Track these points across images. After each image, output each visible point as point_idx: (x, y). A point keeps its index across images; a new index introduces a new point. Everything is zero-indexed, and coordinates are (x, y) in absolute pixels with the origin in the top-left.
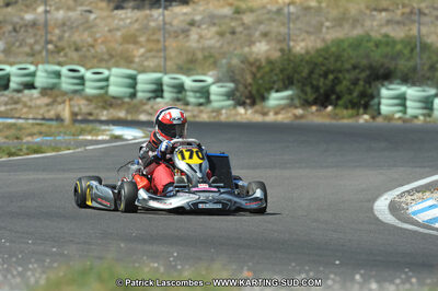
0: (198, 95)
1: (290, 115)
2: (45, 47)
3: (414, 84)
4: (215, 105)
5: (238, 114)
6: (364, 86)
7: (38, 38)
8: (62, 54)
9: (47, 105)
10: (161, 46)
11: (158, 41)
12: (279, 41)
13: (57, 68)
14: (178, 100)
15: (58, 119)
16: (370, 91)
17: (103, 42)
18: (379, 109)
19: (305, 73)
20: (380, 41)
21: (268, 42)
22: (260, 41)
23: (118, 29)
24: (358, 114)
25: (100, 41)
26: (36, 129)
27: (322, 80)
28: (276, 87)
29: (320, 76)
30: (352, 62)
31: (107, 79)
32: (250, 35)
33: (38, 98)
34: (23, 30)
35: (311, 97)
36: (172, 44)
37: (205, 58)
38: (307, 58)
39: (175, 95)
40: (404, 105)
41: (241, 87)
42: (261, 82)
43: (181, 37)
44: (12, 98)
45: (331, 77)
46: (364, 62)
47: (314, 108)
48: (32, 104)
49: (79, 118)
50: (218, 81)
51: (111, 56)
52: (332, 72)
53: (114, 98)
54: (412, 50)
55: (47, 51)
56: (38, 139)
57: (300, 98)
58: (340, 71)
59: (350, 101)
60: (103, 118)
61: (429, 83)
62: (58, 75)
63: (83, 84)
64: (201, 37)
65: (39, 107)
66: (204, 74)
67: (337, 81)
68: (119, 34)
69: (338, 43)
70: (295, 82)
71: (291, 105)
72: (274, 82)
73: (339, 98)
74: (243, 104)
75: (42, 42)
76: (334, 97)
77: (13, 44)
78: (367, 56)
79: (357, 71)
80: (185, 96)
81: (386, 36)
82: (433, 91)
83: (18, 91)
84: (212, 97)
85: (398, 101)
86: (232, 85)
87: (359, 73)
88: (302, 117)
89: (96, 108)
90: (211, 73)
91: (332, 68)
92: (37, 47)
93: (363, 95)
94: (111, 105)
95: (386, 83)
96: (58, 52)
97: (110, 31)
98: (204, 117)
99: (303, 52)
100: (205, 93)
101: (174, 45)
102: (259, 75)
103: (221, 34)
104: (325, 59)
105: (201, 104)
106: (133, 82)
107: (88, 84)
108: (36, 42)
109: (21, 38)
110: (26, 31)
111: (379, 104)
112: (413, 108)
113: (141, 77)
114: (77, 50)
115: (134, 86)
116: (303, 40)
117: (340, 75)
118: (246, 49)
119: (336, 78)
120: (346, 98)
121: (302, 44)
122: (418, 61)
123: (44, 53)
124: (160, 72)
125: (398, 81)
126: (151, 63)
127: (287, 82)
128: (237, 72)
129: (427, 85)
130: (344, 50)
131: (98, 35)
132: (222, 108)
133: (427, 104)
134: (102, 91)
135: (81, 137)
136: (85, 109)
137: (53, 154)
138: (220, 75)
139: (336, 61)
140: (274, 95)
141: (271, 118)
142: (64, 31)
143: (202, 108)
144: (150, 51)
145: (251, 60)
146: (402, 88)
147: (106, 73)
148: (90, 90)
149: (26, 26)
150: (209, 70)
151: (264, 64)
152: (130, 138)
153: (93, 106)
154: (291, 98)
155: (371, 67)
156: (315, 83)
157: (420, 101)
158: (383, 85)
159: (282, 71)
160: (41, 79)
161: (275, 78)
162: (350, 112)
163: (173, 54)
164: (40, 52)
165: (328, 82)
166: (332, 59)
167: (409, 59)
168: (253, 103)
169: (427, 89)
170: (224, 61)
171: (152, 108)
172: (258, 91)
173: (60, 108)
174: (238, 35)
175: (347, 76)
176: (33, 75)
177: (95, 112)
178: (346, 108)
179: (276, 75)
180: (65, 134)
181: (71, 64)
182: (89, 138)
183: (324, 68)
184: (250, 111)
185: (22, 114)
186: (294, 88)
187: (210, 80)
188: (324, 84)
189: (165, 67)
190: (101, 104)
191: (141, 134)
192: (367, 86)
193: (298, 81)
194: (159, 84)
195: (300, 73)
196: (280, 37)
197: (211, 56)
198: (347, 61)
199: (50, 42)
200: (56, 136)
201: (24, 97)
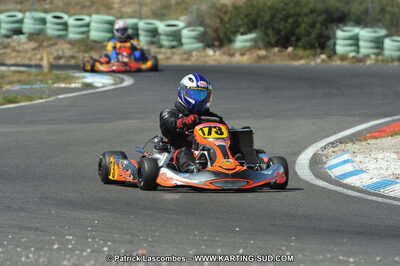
0: (171, 38)
1: (254, 56)
3: (366, 26)
4: (186, 47)
5: (207, 56)
6: (321, 29)
8: (48, 1)
9: (34, 49)
13: (42, 15)
14: (153, 43)
15: (39, 66)
16: (326, 33)
18: (334, 49)
19: (267, 17)
24: (315, 55)
26: (17, 76)
27: (283, 23)
28: (242, 30)
29: (282, 20)
30: (311, 6)
31: (88, 25)
35: (273, 40)
37: (178, 4)
39: (149, 39)
40: (357, 45)
41: (210, 31)
42: (228, 25)
44: (2, 43)
45: (291, 20)
46: (320, 6)
47: (276, 49)
48: (21, 48)
49: (62, 62)
50: (189, 25)
51: (93, 3)
52: (292, 16)
53: (95, 42)
56: (17, 87)
57: (263, 40)
58: (299, 15)
59: (309, 42)
61: (380, 24)
62: (43, 21)
63: (66, 30)
65: (26, 51)
66: (177, 19)
67: (296, 24)
70: (259, 25)
71: (255, 46)
72: (240, 26)
73: (298, 39)
74: (210, 45)
76: (293, 39)
79: (315, 14)
80: (159, 40)
82: (383, 32)
83: (7, 36)
84: (184, 40)
85: (353, 41)
86: (201, 29)
87: (317, 16)
88: (264, 58)
89: (79, 52)
90: (183, 18)
91: (292, 12)
93: (320, 36)
94: (92, 49)
95: (341, 25)
98: (176, 60)
100: (176, 36)
102: (226, 19)
104: (286, 4)
105: (173, 47)
106: (110, 27)
107: (71, 29)
111: (335, 44)
112: (365, 48)
117: (300, 19)
119: (296, 21)
120: (305, 39)
122: (370, 5)
123: (31, 1)
124: (136, 18)
125: (352, 23)
126: (128, 9)
127: (251, 26)
128: (206, 16)
129: (379, 27)
132: (193, 50)
133: (378, 44)
134: (84, 36)
135: (56, 85)
136: (68, 53)
138: (190, 20)
139: (296, 6)
140: (240, 38)
141: (237, 58)
143: (174, 50)
145: (219, 6)
146: (356, 30)
147: (87, 19)
148: (73, 35)
150: (182, 14)
151: (230, 5)
152: (99, 85)
153: (75, 50)
154: (255, 40)
155: (327, 11)
156: (276, 26)
157: (372, 41)
158: (338, 28)
159: (246, 16)
160: (29, 26)
161: (240, 22)
162: (308, 52)
164: (28, 0)
165: (288, 25)
166: (292, 5)
167: (361, 3)
168: (221, 46)
169: (378, 30)
170: (195, 7)
172: (225, 34)
175: (306, 20)
176: (21, 21)
177: (77, 55)
178: (305, 48)
179: (242, 19)
180: (41, 81)
181: (56, 11)
183: (285, 13)
184: (218, 53)
185: (11, 58)
186: (258, 31)
187: (181, 24)
188: (285, 27)
189: (140, 12)
190: (83, 48)
191: (111, 82)
192: (324, 28)
193: (262, 25)
194: (136, 28)
195: (262, 17)
197: (184, 2)
198: (306, 5)
200: (33, 84)
201: (13, 42)
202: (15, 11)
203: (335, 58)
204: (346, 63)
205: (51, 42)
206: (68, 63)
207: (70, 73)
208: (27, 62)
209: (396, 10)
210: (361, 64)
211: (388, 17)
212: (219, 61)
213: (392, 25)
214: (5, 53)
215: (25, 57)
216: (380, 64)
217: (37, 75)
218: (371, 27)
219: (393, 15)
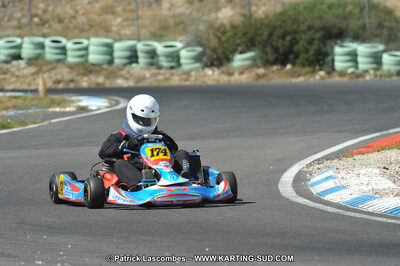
0: (170, 59)
1: (253, 74)
2: (31, 20)
3: (364, 41)
4: (185, 67)
5: (209, 76)
6: (319, 45)
7: (24, 12)
8: (47, 26)
9: (33, 74)
10: (135, 16)
11: (133, 11)
12: (244, 7)
13: (41, 39)
14: (152, 64)
16: (324, 49)
17: (84, 14)
18: (333, 66)
19: (265, 35)
20: (333, 3)
21: (233, 8)
22: (226, 7)
23: (97, 1)
24: (314, 72)
25: (81, 12)
26: (13, 101)
27: (280, 41)
28: (240, 49)
29: (279, 37)
30: (308, 23)
31: (86, 49)
32: (216, 2)
33: (25, 68)
34: (11, 5)
35: (271, 57)
36: (146, 13)
37: (176, 25)
38: (267, 22)
39: (149, 60)
40: (356, 61)
41: (209, 52)
42: (226, 45)
43: (154, 6)
44: (1, 69)
45: (288, 38)
46: (318, 23)
47: (275, 68)
48: (19, 73)
51: (92, 26)
52: (289, 33)
53: (93, 65)
54: (361, 10)
56: (12, 113)
57: (261, 58)
58: (296, 32)
59: (307, 59)
60: (84, 84)
61: (378, 39)
62: (42, 46)
63: (65, 54)
64: (172, 5)
65: (25, 76)
66: (175, 40)
67: (294, 41)
69: (295, 7)
70: (257, 43)
71: (254, 65)
72: (238, 45)
73: (297, 57)
74: (211, 65)
75: (28, 17)
76: (292, 56)
77: (3, 19)
78: (321, 18)
79: (312, 31)
80: (158, 61)
82: (381, 47)
83: (7, 62)
84: (183, 61)
85: (351, 57)
86: (200, 49)
87: (314, 33)
88: (263, 76)
89: (78, 75)
90: (181, 38)
91: (289, 30)
92: (24, 21)
93: (319, 53)
94: (91, 72)
95: (339, 42)
96: (43, 25)
97: (89, 3)
98: (176, 80)
99: (263, 16)
100: (175, 57)
101: (148, 13)
102: (224, 39)
103: (190, 2)
104: (284, 22)
105: (172, 68)
106: (109, 50)
107: (69, 53)
108: (23, 16)
109: (9, 12)
110: (13, 6)
111: (333, 60)
112: (363, 63)
113: (117, 46)
114: (60, 21)
115: (110, 53)
116: (264, 5)
117: (298, 37)
118: (213, 15)
119: (294, 39)
120: (303, 56)
122: (367, 21)
124: (134, 39)
125: (350, 39)
126: (127, 31)
127: (249, 44)
128: (204, 37)
129: (376, 42)
130: (299, 13)
131: (79, 8)
132: (191, 70)
133: (377, 59)
134: (82, 60)
135: (50, 110)
136: (67, 77)
137: (21, 128)
138: (189, 40)
139: (293, 24)
140: (238, 57)
141: (237, 78)
142: (48, 5)
143: (173, 71)
144: (127, 20)
145: (216, 26)
146: (354, 46)
148: (72, 59)
149: (14, 2)
150: (180, 34)
151: (228, 28)
152: (94, 108)
153: (74, 73)
154: (253, 59)
155: (324, 28)
156: (275, 44)
157: (370, 57)
158: (336, 44)
159: (244, 34)
160: (27, 51)
161: (238, 41)
162: (307, 69)
163: (147, 22)
164: (26, 25)
165: (286, 43)
166: (289, 22)
167: (358, 19)
168: (220, 65)
169: (376, 45)
170: (193, 27)
171: (128, 72)
172: (224, 53)
174: (205, 3)
175: (303, 37)
176: (19, 47)
177: (76, 78)
178: (304, 66)
179: (240, 38)
180: (37, 106)
181: (56, 35)
182: (58, 109)
183: (282, 31)
184: (217, 72)
185: (11, 83)
186: (256, 49)
187: (179, 45)
188: (283, 45)
189: (139, 35)
190: (82, 71)
191: (106, 104)
192: (322, 45)
193: (260, 43)
194: (134, 50)
195: (261, 35)
196: (244, 3)
197: (182, 22)
198: (303, 23)
199: (36, 15)
200: (28, 109)
201: (12, 67)
202: (14, 36)
203: (335, 74)
204: (345, 79)
205: (50, 67)
206: (67, 87)
207: (66, 97)
208: (26, 87)
209: (394, 24)
210: (360, 80)
211: (385, 32)
212: (218, 81)
213: (390, 40)
214: (5, 79)
215: (24, 82)
216: (378, 79)
217: (33, 100)
218: (369, 42)
219: (391, 29)
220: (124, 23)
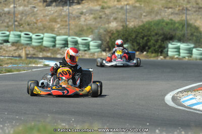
0: (84, 46)
3: (184, 42)
4: (92, 51)
5: (102, 55)
6: (161, 43)
7: (11, 19)
8: (21, 27)
9: (14, 50)
10: (67, 23)
11: (66, 21)
12: (122, 22)
13: (19, 33)
15: (20, 56)
16: (163, 45)
17: (40, 22)
18: (167, 53)
19: (134, 36)
20: (168, 22)
21: (117, 22)
22: (113, 22)
23: (48, 16)
24: (158, 56)
25: (39, 21)
26: (10, 61)
27: (141, 40)
29: (141, 38)
30: (156, 31)
31: (42, 39)
32: (108, 19)
33: (10, 47)
34: (4, 15)
35: (136, 48)
36: (72, 23)
37: (88, 29)
38: (135, 30)
39: (73, 46)
40: (179, 52)
41: (104, 43)
42: (113, 40)
43: (77, 19)
45: (145, 38)
46: (161, 32)
47: (138, 53)
48: (8, 49)
49: (29, 56)
50: (93, 40)
51: (44, 28)
52: (146, 36)
53: (45, 47)
54: (183, 26)
55: (15, 25)
56: (10, 66)
57: (131, 48)
58: (150, 36)
59: (155, 50)
60: (41, 56)
61: (191, 41)
62: (20, 36)
63: (31, 41)
64: (86, 19)
65: (11, 51)
66: (87, 37)
67: (148, 40)
68: (48, 18)
69: (149, 23)
73: (149, 48)
74: (104, 51)
75: (13, 22)
76: (147, 48)
78: (162, 29)
79: (158, 36)
80: (78, 47)
81: (171, 20)
82: (192, 46)
83: (1, 44)
84: (91, 47)
85: (176, 50)
86: (100, 42)
87: (159, 37)
89: (37, 51)
90: (90, 36)
91: (146, 34)
92: (10, 24)
93: (160, 47)
94: (44, 50)
95: (171, 42)
96: (20, 26)
97: (44, 16)
98: (87, 56)
99: (133, 27)
100: (87, 45)
101: (73, 23)
102: (112, 37)
103: (95, 18)
104: (143, 30)
105: (85, 50)
106: (54, 40)
107: (33, 40)
108: (10, 21)
109: (3, 19)
110: (5, 16)
111: (168, 51)
112: (183, 53)
113: (58, 38)
114: (28, 25)
115: (54, 41)
117: (150, 38)
118: (107, 25)
119: (148, 39)
120: (152, 48)
121: (133, 23)
122: (186, 32)
123: (13, 26)
124: (67, 35)
125: (177, 41)
126: (63, 31)
127: (125, 41)
128: (102, 36)
129: (190, 43)
130: (151, 26)
131: (38, 18)
132: (95, 52)
133: (190, 51)
134: (40, 44)
135: (30, 65)
136: (32, 52)
138: (95, 37)
139: (148, 31)
142: (23, 16)
143: (86, 52)
145: (109, 30)
146: (179, 44)
147: (42, 35)
148: (34, 43)
149: (5, 14)
150: (90, 35)
151: (115, 32)
153: (36, 51)
155: (164, 34)
156: (138, 41)
157: (186, 50)
158: (169, 43)
159: (123, 35)
160: (12, 38)
162: (153, 55)
163: (73, 27)
164: (12, 26)
165: (144, 41)
166: (146, 31)
167: (181, 31)
168: (110, 50)
169: (190, 44)
170: (96, 31)
171: (63, 52)
172: (112, 44)
173: (20, 51)
174: (103, 19)
175: (153, 38)
176: (8, 36)
177: (36, 53)
178: (152, 53)
180: (23, 63)
181: (26, 31)
183: (142, 34)
185: (3, 54)
186: (129, 43)
187: (90, 39)
188: (142, 42)
189: (69, 33)
190: (39, 50)
193: (131, 40)
194: (66, 41)
195: (131, 37)
196: (122, 20)
197: (90, 28)
198: (153, 31)
199: (16, 21)
200: (18, 64)
201: (4, 46)
202: (5, 31)
203: (168, 58)
209: (198, 34)
211: (194, 38)
213: (197, 42)
217: (19, 60)
218: (186, 43)
219: (197, 37)
220: (61, 27)
